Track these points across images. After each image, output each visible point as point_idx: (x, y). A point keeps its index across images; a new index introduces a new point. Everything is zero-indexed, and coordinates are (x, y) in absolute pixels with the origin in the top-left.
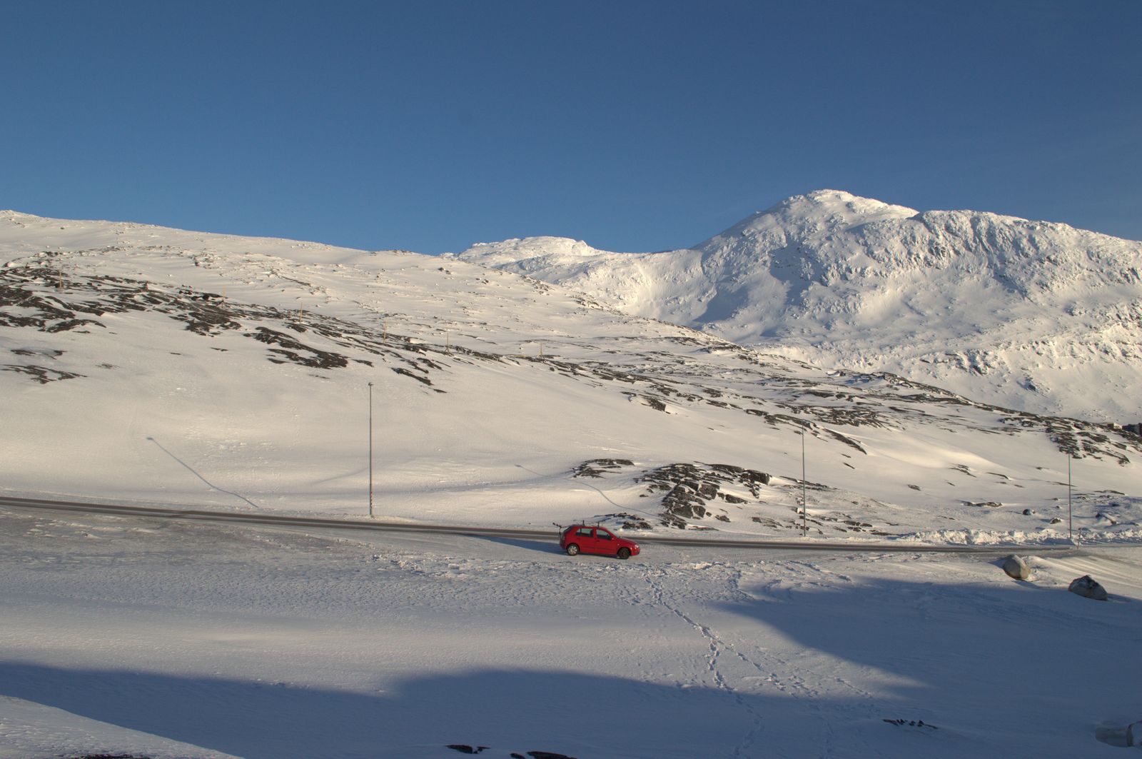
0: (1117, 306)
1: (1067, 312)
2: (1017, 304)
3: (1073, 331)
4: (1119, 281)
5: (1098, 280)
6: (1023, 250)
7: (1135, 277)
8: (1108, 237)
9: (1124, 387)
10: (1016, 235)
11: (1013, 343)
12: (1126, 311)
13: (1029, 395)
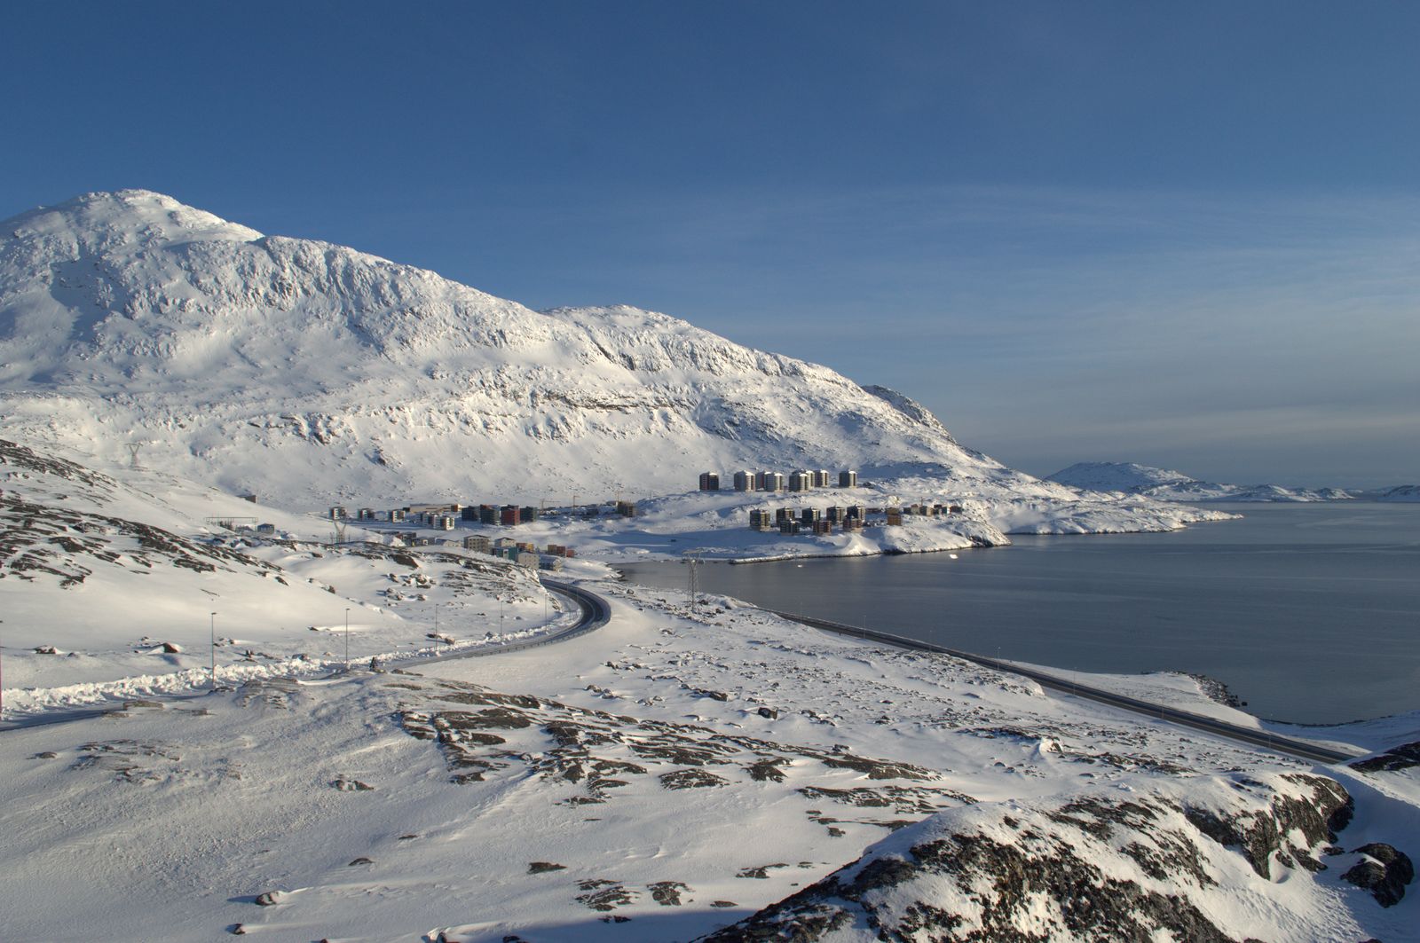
0: (482, 371)
1: (427, 374)
2: (372, 360)
3: (432, 397)
4: (486, 343)
5: (464, 341)
6: (383, 297)
7: (502, 340)
8: (478, 293)
9: (483, 463)
10: (377, 279)
11: (363, 407)
12: (490, 377)
13: (377, 470)
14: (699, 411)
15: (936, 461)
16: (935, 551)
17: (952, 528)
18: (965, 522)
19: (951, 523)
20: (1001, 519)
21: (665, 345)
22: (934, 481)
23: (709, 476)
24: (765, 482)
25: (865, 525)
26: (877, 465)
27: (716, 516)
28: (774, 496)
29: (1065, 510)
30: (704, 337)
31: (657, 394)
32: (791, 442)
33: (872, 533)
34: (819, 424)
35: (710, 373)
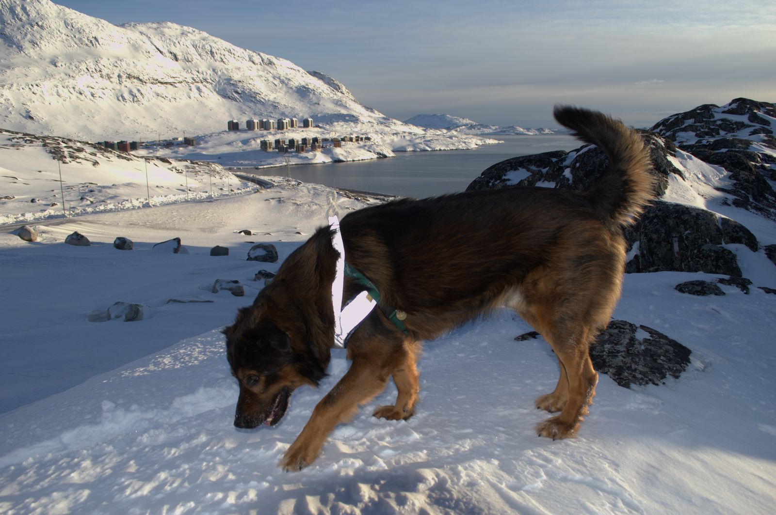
0: (87, 62)
1: (52, 64)
2: (16, 56)
3: (57, 78)
4: (87, 45)
5: (73, 43)
6: (17, 15)
7: (97, 43)
8: (78, 13)
9: (94, 117)
10: (12, 4)
11: (15, 85)
12: (92, 66)
13: (29, 123)
14: (218, 85)
15: (350, 113)
16: (359, 160)
17: (367, 148)
18: (373, 145)
19: (365, 146)
20: (388, 144)
21: (195, 46)
22: (352, 124)
23: (233, 122)
24: (264, 126)
25: (322, 147)
26: (319, 115)
27: (240, 144)
28: (270, 133)
29: (420, 139)
30: (217, 42)
31: (193, 76)
32: (271, 103)
33: (327, 152)
34: (285, 92)
35: (222, 63)
